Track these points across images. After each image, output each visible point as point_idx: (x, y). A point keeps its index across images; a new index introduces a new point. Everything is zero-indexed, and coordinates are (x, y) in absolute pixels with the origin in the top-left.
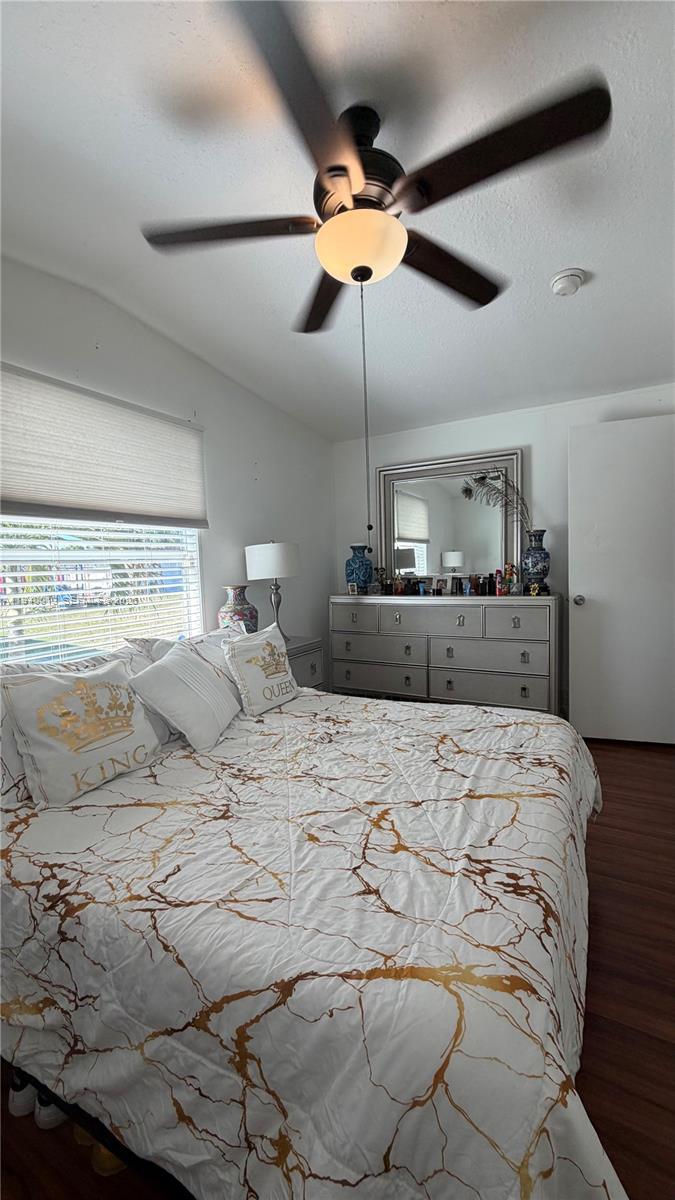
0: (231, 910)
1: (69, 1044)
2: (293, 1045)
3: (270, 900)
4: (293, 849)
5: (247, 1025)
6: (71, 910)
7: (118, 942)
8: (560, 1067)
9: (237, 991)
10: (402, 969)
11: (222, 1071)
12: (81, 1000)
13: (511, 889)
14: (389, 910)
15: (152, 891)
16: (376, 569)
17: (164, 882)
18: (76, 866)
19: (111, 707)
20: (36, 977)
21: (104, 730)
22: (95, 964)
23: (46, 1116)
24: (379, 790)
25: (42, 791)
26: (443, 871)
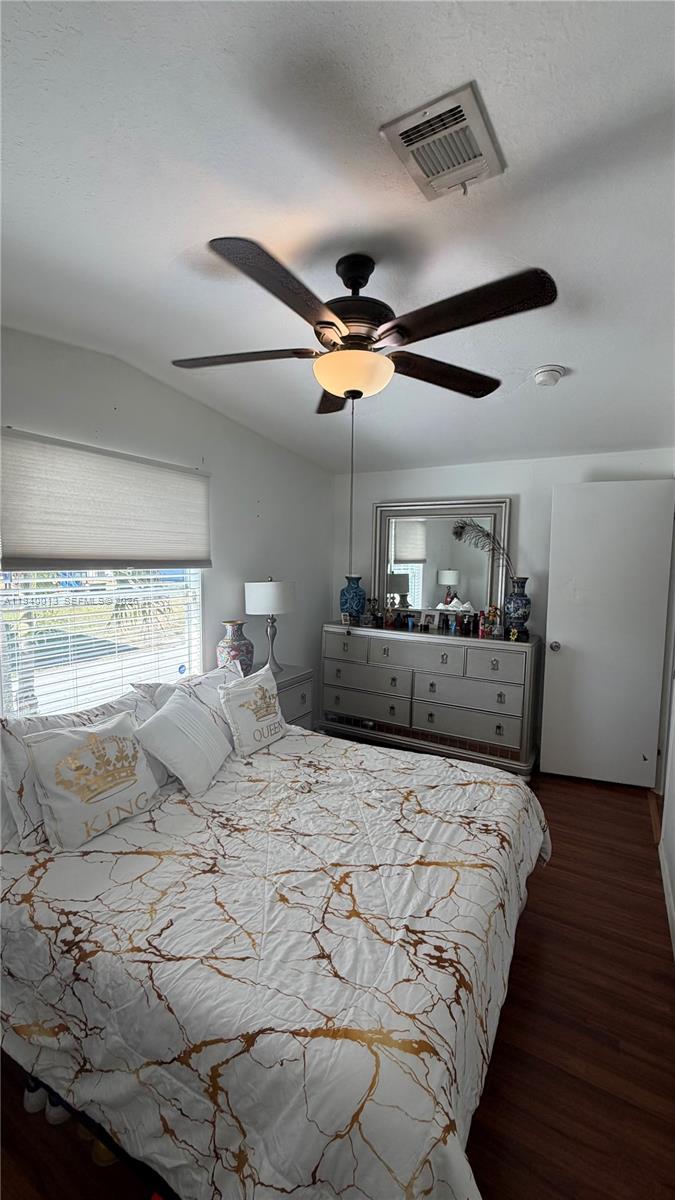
0: (212, 967)
1: (79, 1063)
2: (253, 1084)
3: (243, 959)
4: (267, 909)
5: (219, 1065)
6: (84, 956)
7: (122, 987)
8: (447, 1114)
9: (213, 1038)
10: (339, 1030)
11: (198, 1097)
12: (91, 1030)
13: (435, 961)
14: (336, 975)
15: (150, 944)
16: (369, 600)
17: (160, 935)
18: (87, 915)
19: (118, 759)
20: (53, 1006)
21: (112, 781)
22: (102, 1002)
23: (54, 1114)
24: (344, 851)
25: (58, 838)
26: (385, 940)
